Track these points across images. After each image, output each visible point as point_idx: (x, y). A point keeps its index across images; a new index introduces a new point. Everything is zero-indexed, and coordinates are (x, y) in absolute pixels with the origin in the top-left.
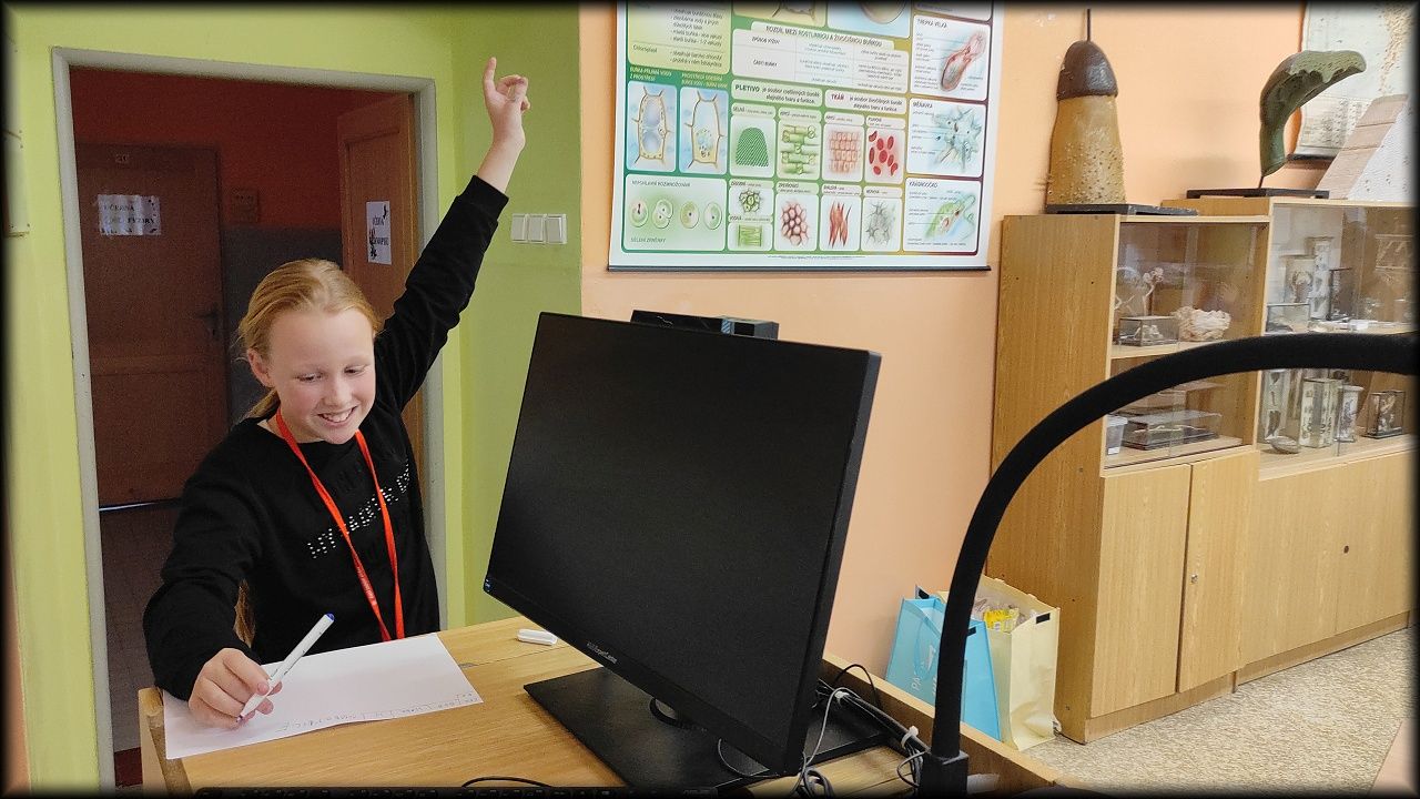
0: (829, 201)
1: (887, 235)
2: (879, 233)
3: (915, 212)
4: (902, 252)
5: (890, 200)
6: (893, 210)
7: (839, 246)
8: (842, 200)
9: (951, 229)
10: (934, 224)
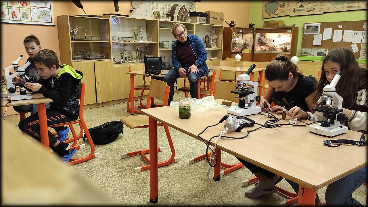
0: (10, 10)
1: (27, 18)
2: (25, 17)
3: (34, 14)
4: (32, 21)
5: (27, 11)
6: (28, 13)
7: (15, 19)
8: (14, 10)
9: (44, 18)
10: (39, 16)
